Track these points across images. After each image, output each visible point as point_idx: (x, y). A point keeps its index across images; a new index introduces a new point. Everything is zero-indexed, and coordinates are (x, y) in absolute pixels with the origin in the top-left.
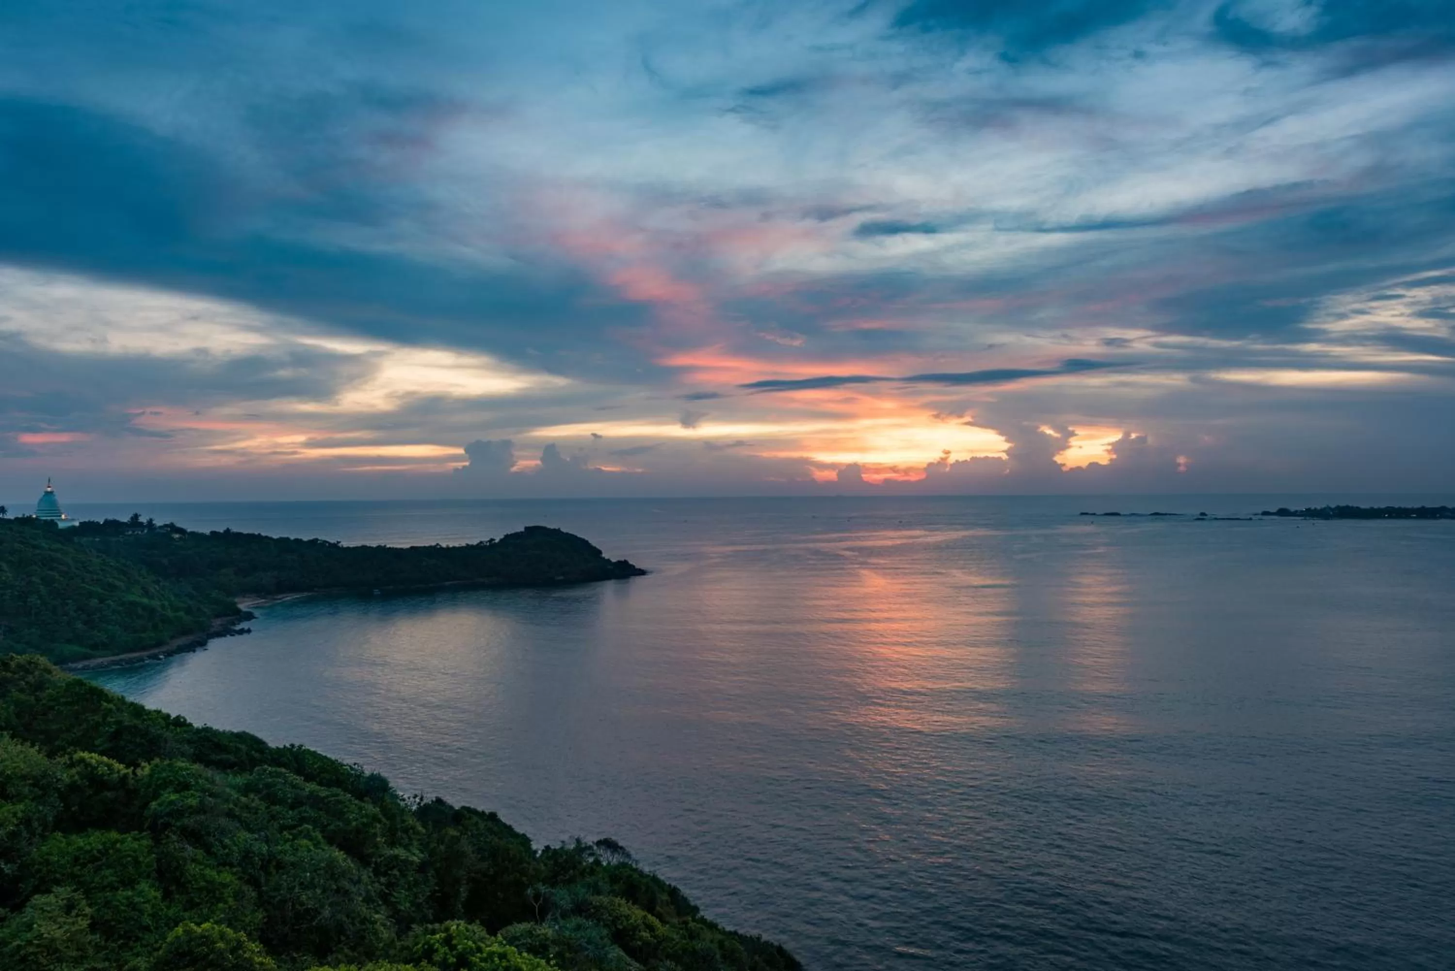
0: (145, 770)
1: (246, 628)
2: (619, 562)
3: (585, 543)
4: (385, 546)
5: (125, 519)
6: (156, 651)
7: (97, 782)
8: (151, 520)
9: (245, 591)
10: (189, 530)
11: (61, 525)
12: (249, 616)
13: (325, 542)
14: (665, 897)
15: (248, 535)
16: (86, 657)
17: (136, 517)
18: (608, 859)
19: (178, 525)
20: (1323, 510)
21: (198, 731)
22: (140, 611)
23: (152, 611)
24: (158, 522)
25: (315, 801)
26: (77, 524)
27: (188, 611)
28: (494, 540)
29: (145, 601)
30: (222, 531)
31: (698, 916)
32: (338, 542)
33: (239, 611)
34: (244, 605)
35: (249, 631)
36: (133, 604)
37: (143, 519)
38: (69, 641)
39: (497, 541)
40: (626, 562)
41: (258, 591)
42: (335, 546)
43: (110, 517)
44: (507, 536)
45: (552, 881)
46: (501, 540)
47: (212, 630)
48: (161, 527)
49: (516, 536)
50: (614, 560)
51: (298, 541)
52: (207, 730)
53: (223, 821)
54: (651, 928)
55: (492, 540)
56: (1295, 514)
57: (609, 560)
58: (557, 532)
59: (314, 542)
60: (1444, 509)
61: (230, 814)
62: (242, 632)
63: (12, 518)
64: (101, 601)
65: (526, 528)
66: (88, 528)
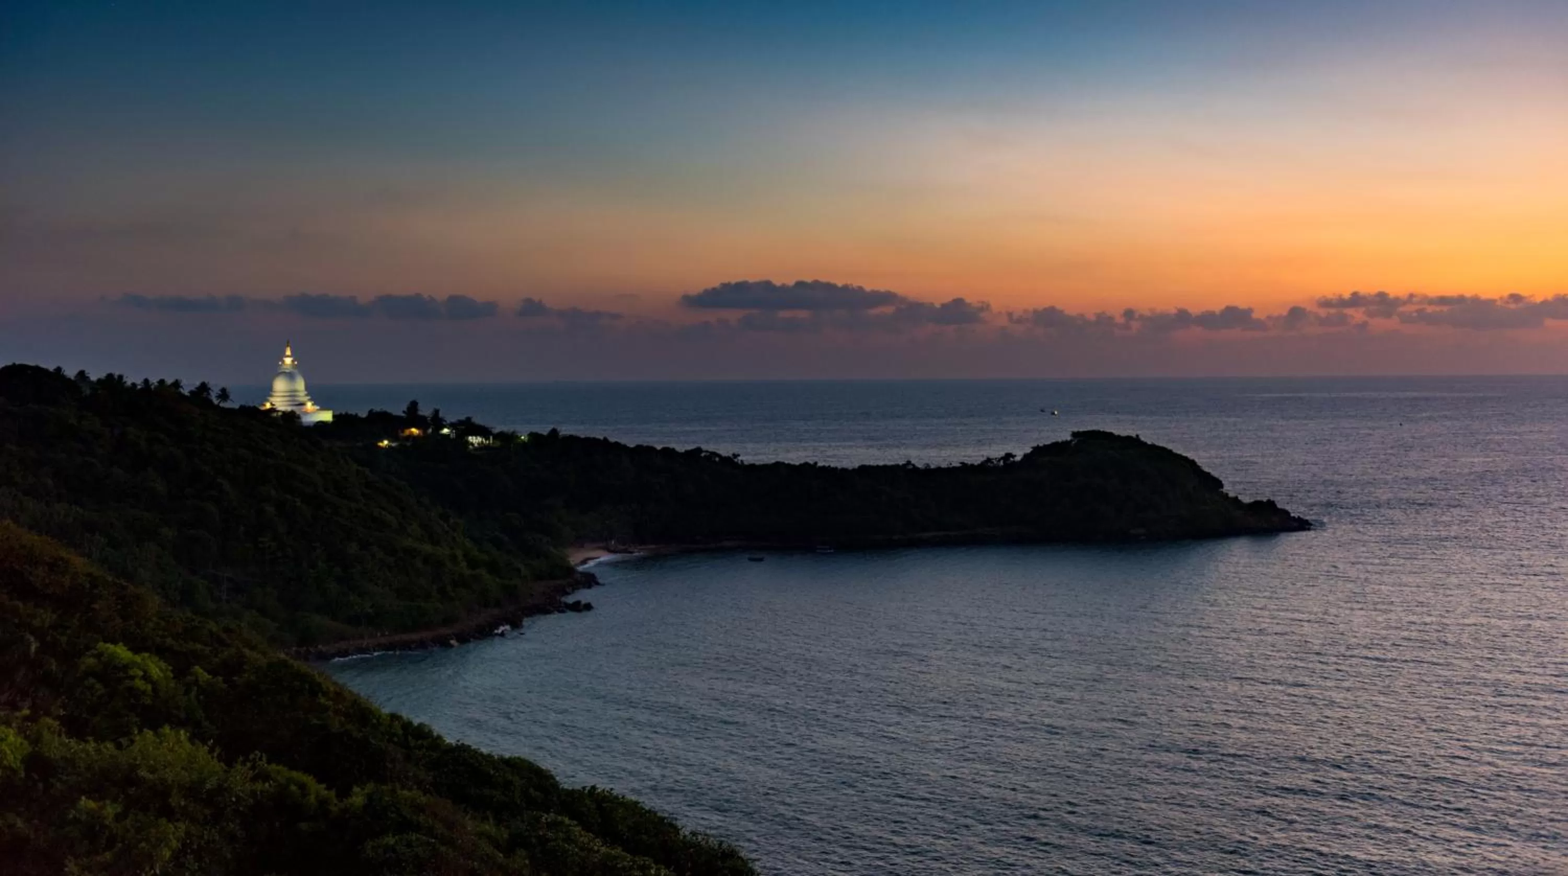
0: (358, 798)
1: (585, 602)
2: (1257, 503)
3: (1190, 465)
4: (816, 463)
6: (444, 631)
7: (287, 807)
8: (437, 412)
11: (306, 421)
12: (590, 580)
13: (714, 454)
15: (587, 439)
16: (340, 636)
17: (414, 406)
19: (479, 422)
22: (420, 566)
23: (437, 565)
26: (330, 418)
27: (493, 568)
28: (1014, 456)
29: (428, 548)
30: (545, 433)
32: (736, 456)
33: (571, 571)
34: (579, 559)
35: (588, 607)
36: (411, 554)
38: (318, 610)
39: (1018, 458)
40: (1270, 503)
42: (730, 462)
44: (1037, 450)
46: (1026, 456)
48: (455, 425)
49: (1056, 448)
50: (1246, 500)
51: (668, 452)
55: (1009, 456)
57: (1236, 502)
58: (1134, 442)
59: (695, 454)
62: (577, 607)
64: (364, 546)
65: (1075, 435)
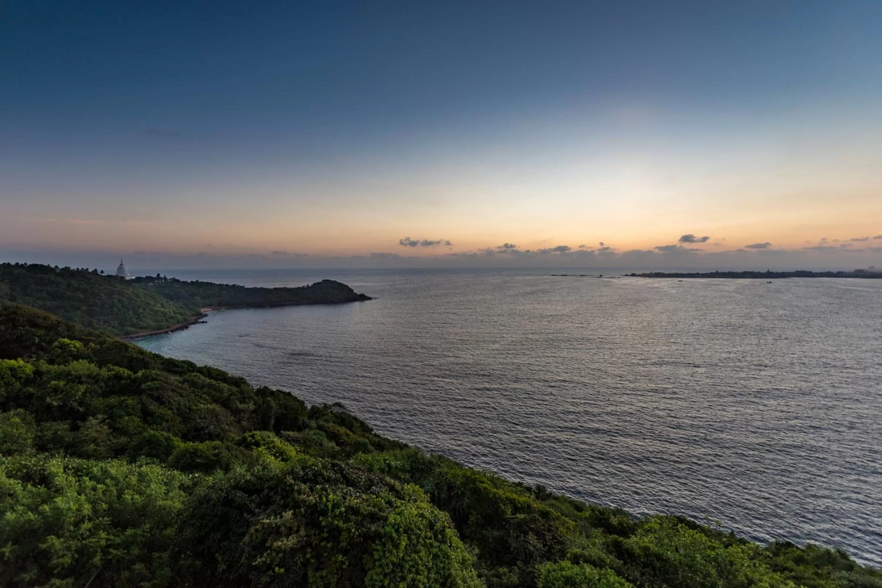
0: (140, 374)
1: (205, 321)
2: (361, 294)
3: (347, 287)
5: (155, 276)
7: (118, 377)
8: (165, 276)
9: (205, 306)
10: (182, 281)
11: (127, 278)
12: (206, 315)
13: (238, 286)
14: (359, 425)
15: (206, 283)
16: (137, 333)
17: (159, 275)
18: (336, 410)
19: (177, 278)
20: (649, 274)
21: (167, 359)
22: (160, 313)
23: (165, 314)
24: (169, 277)
25: (210, 386)
26: (134, 278)
27: (180, 314)
28: (309, 285)
29: (162, 309)
30: (195, 281)
31: (373, 433)
33: (201, 314)
34: (203, 310)
36: (158, 311)
37: (162, 276)
38: (130, 326)
40: (363, 294)
41: (209, 306)
42: (243, 287)
43: (148, 275)
44: (314, 284)
45: (310, 418)
46: (312, 285)
47: (190, 322)
48: (170, 279)
49: (318, 283)
50: (358, 294)
51: (227, 285)
52: (170, 359)
53: (170, 394)
54: (347, 435)
56: (639, 276)
57: (356, 294)
58: (335, 282)
59: (234, 286)
60: (698, 274)
61: (173, 391)
62: (203, 322)
63: (106, 275)
64: (144, 310)
65: (323, 280)
66: (139, 280)
